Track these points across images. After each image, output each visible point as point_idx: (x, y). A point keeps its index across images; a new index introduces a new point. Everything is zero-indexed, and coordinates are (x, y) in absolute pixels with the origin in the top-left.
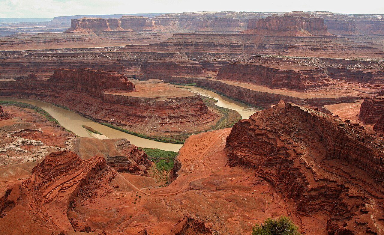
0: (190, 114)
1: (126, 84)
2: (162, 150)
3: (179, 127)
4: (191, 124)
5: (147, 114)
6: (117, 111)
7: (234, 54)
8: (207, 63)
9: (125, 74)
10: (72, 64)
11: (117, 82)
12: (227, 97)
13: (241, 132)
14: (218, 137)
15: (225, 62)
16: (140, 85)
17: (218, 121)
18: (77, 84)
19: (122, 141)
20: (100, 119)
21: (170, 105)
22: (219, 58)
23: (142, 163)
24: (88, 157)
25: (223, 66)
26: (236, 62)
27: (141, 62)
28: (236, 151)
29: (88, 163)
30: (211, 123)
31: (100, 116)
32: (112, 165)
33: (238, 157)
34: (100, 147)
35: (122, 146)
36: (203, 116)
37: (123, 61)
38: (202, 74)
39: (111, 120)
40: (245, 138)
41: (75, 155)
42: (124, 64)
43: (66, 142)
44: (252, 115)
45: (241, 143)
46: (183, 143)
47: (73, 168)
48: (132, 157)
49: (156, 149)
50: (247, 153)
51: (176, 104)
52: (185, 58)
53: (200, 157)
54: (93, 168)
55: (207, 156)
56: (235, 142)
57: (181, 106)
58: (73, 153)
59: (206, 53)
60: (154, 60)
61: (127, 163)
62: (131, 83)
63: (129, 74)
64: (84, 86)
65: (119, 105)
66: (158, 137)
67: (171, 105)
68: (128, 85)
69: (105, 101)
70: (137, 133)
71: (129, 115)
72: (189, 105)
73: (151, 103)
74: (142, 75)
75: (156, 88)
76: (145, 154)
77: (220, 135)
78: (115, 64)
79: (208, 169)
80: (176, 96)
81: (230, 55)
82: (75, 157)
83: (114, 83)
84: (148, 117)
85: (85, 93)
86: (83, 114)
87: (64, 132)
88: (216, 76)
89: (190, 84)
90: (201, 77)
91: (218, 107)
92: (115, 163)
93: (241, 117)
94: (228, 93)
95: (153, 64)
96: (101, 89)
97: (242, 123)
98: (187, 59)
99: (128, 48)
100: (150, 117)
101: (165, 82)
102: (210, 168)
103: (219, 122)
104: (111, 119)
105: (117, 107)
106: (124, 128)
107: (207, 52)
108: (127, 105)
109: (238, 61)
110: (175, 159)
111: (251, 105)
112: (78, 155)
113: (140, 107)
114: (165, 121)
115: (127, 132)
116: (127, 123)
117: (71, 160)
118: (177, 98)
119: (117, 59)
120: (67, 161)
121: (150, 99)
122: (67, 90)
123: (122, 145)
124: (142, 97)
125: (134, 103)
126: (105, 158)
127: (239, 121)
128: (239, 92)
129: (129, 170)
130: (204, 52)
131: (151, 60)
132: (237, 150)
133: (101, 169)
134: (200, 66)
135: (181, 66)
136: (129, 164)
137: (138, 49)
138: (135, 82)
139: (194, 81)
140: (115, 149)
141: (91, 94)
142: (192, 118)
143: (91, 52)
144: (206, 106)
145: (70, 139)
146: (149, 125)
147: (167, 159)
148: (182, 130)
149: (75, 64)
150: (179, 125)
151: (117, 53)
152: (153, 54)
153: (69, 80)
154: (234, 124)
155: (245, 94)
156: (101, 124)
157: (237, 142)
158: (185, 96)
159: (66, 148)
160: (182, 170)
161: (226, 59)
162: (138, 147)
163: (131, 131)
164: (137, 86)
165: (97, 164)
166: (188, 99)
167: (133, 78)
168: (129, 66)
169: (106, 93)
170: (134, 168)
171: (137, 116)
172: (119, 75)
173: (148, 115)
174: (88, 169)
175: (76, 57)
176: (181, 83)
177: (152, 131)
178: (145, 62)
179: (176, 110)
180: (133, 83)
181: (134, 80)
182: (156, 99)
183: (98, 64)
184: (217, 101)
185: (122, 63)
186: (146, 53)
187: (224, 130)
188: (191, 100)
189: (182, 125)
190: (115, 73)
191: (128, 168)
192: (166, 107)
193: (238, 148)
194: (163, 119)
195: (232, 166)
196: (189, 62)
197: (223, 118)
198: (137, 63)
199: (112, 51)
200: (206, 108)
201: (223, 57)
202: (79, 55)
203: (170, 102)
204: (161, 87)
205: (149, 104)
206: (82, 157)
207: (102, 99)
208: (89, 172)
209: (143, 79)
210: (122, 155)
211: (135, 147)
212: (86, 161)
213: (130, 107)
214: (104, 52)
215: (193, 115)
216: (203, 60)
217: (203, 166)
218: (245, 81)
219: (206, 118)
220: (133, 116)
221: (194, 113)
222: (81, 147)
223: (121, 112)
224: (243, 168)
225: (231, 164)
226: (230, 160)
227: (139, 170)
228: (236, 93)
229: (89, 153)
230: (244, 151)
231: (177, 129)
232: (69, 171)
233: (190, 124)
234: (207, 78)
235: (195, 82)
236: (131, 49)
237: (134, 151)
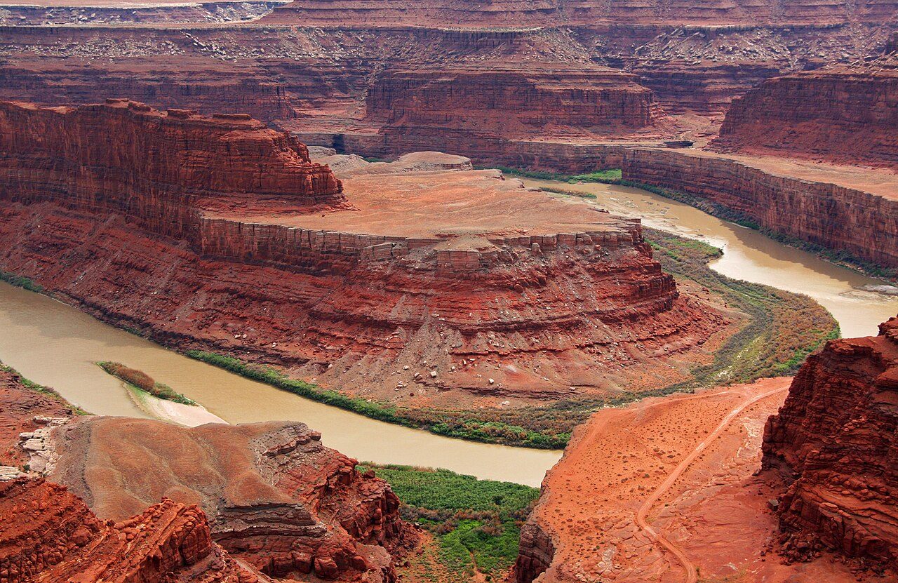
0: (591, 310)
1: (302, 175)
2: (464, 477)
3: (542, 371)
4: (597, 358)
5: (398, 310)
6: (261, 299)
7: (802, 28)
8: (674, 75)
9: (299, 130)
10: (50, 83)
11: (260, 166)
12: (768, 233)
13: (839, 400)
14: (725, 422)
15: (761, 71)
16: (364, 179)
17: (723, 344)
18: (77, 175)
19: (285, 434)
20: (186, 332)
21: (503, 269)
22: (729, 53)
23: (373, 534)
24: (129, 506)
25: (750, 87)
26: (814, 66)
27: (367, 73)
28: (816, 489)
29: (127, 533)
30: (690, 354)
31: (183, 319)
32: (237, 545)
33: (825, 517)
34: (186, 461)
35: (286, 459)
36: (655, 324)
37: (287, 67)
38: (649, 128)
39: (233, 340)
40: (858, 426)
41: (67, 500)
42: (293, 83)
43: (25, 439)
44: (892, 319)
45: (839, 451)
46: (560, 446)
47: (59, 560)
48: (330, 507)
49: (439, 471)
50: (871, 499)
51: (528, 265)
52: (571, 52)
53: (641, 514)
54: (149, 558)
55: (672, 508)
56: (807, 446)
57: (554, 276)
58: (59, 490)
59: (668, 30)
60: (428, 63)
61: (306, 533)
62: (324, 170)
63: (313, 130)
64: (108, 186)
65: (272, 269)
66: (449, 416)
67: (508, 271)
68: (309, 177)
69: (207, 250)
70: (351, 395)
71: (316, 316)
72: (589, 270)
73: (416, 259)
74: (375, 132)
75: (440, 193)
76: (387, 492)
77: (736, 412)
78: (248, 85)
79: (679, 570)
80: (530, 232)
81: (784, 35)
82: (70, 509)
83: (247, 169)
84: (405, 325)
85: (113, 216)
86: (105, 311)
87: (17, 394)
88: (714, 137)
89: (591, 175)
90: (642, 143)
91: (723, 279)
92: (251, 533)
93: (835, 325)
94: (770, 216)
95: (424, 83)
96: (188, 197)
97: (842, 354)
98: (581, 59)
99: (309, 10)
100: (414, 326)
101: (477, 164)
102: (691, 567)
103: (729, 349)
104: (234, 332)
105: (264, 279)
106: (292, 376)
107: (672, 23)
108: (308, 272)
109: (822, 65)
110: (524, 519)
111: (883, 271)
112: (80, 499)
113: (364, 278)
114: (478, 342)
115: (307, 394)
116: (308, 353)
117: (51, 522)
118: (534, 239)
119: (259, 60)
120: (29, 528)
121: (411, 245)
122: (28, 201)
123: (282, 451)
124: (374, 234)
125: (337, 262)
126: (206, 512)
127: (829, 348)
128: (829, 207)
129: (317, 566)
130: (660, 23)
131: (416, 62)
132: (820, 480)
133: (187, 564)
134: (638, 89)
135: (550, 93)
136: (315, 542)
137: (354, 14)
138: (344, 167)
139: (610, 159)
140: (252, 471)
141: (139, 220)
142: (601, 332)
143: (139, 25)
144: (666, 273)
145: (44, 423)
146: (407, 361)
147: (490, 518)
148: (555, 387)
149: (66, 82)
150: (543, 360)
151: (258, 31)
152: (423, 35)
153: (38, 156)
154: (802, 358)
155: (853, 219)
156: (190, 356)
157: (818, 443)
158: (570, 230)
159: (26, 469)
160: (559, 569)
161: (763, 57)
162: (355, 463)
163: (325, 388)
164: (350, 185)
165: (172, 539)
166: (583, 242)
167: (334, 145)
168: (314, 92)
169: (209, 216)
170: (338, 557)
171: (349, 321)
172: (270, 135)
173: (404, 317)
174: (125, 562)
175: (69, 47)
176: (551, 171)
177: (421, 390)
178: (388, 74)
179: (530, 295)
180: (335, 172)
181: (340, 157)
182: (435, 242)
183: (173, 81)
184: (718, 254)
185: (282, 80)
186: (390, 31)
187: (754, 386)
188: (596, 249)
189: (556, 361)
190: (254, 123)
191: (313, 559)
192: (481, 281)
193: (824, 472)
194: (469, 334)
195: (795, 559)
196: (587, 71)
197: (749, 333)
198: (351, 80)
199: (235, 22)
200: (669, 284)
201: (750, 46)
202: (83, 39)
203: (502, 258)
204: (459, 190)
205: (404, 267)
206: (101, 509)
207: (194, 245)
208: (132, 577)
209: (378, 152)
210: (284, 497)
211: (345, 461)
212: (117, 524)
213: (320, 280)
214: (198, 25)
215: (609, 319)
216: (656, 62)
217: (657, 554)
218: (856, 157)
219: (669, 330)
220: (335, 320)
221: (611, 306)
222: (96, 461)
223: (278, 302)
224: (854, 573)
225: (789, 548)
226: (785, 527)
227: (362, 566)
228: (809, 215)
229: (134, 491)
230: (855, 489)
231: (534, 381)
232: (36, 572)
233: (592, 359)
234: (670, 145)
235: (616, 166)
236: (322, 15)
237: (339, 480)
